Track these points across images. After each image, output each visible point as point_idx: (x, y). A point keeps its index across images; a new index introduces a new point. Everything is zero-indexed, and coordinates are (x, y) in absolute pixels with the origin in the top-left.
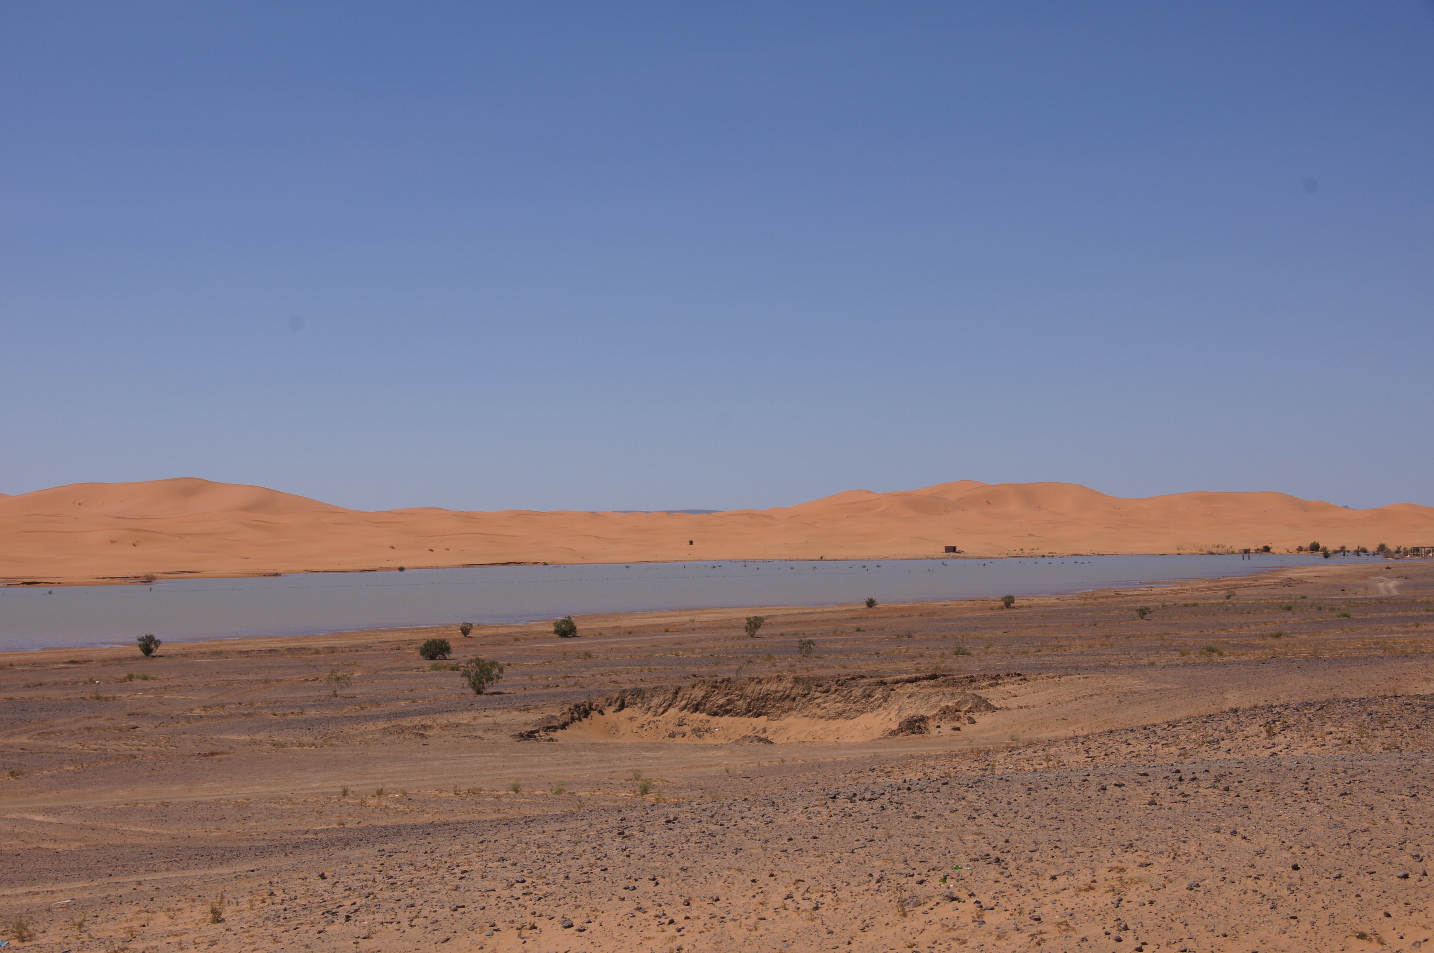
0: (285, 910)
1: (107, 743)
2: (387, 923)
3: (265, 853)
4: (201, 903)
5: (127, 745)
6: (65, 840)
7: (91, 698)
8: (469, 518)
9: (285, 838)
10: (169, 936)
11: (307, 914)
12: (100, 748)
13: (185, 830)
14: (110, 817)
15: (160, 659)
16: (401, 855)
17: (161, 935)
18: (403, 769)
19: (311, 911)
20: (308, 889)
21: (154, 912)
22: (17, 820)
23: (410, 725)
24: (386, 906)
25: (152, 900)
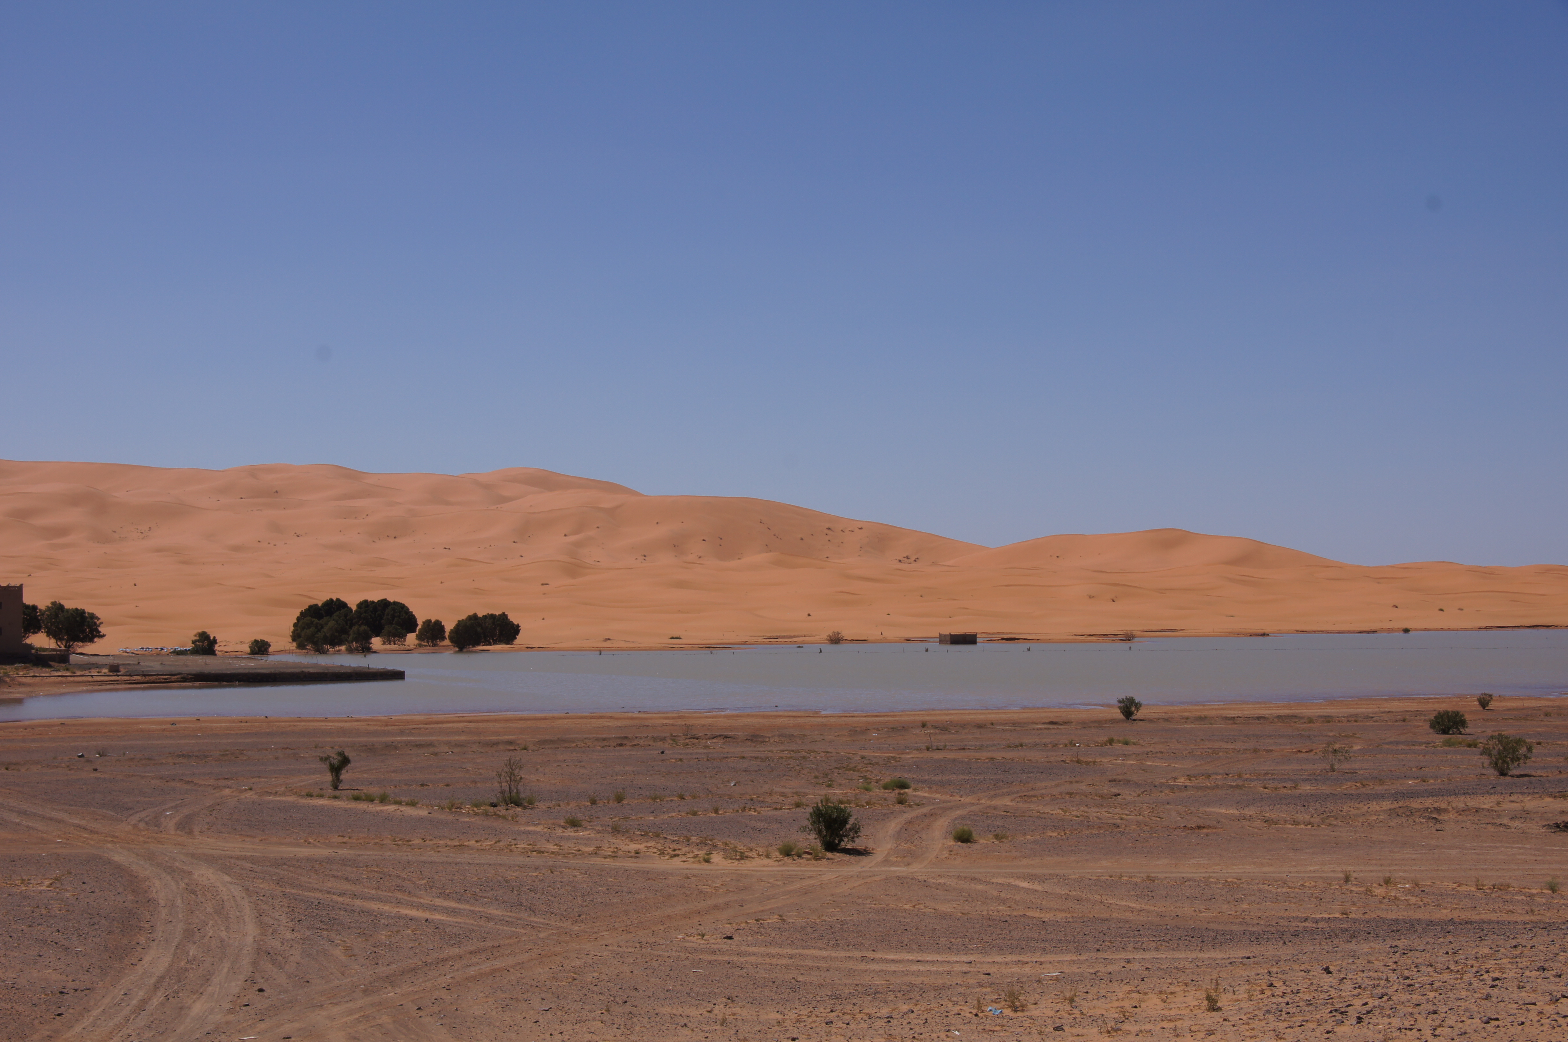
0: (1287, 1004)
1: (1089, 810)
2: (1406, 1029)
3: (1261, 939)
4: (1194, 989)
5: (1109, 813)
6: (1050, 909)
7: (1071, 761)
8: (1487, 573)
9: (1282, 924)
10: (1162, 1020)
11: (1313, 1011)
12: (1082, 815)
13: (1172, 908)
14: (1095, 888)
15: (1141, 723)
16: (1418, 954)
17: (1154, 1018)
18: (1414, 856)
19: (1317, 1007)
20: (1312, 983)
21: (1146, 994)
22: (1003, 885)
23: (1420, 807)
24: (1403, 1010)
25: (1143, 980)
